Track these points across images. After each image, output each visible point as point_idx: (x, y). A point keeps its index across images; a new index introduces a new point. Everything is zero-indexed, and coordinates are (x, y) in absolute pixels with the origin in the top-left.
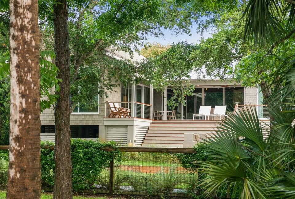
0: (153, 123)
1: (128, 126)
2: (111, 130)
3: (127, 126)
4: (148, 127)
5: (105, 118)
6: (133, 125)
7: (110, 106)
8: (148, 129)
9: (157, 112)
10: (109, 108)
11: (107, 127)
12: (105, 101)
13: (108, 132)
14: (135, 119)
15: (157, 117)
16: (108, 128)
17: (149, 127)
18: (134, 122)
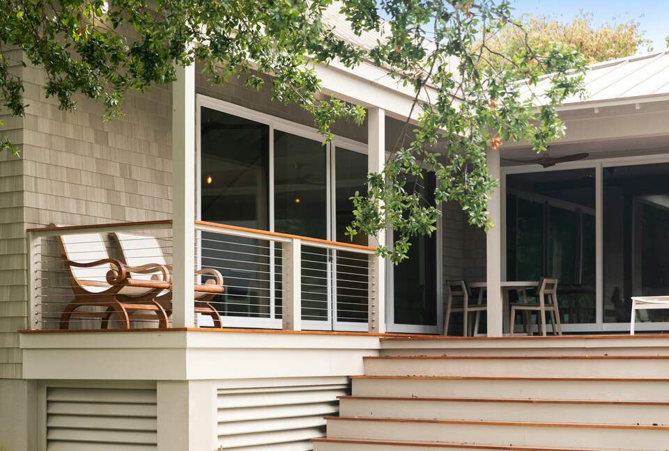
0: (383, 355)
1: (155, 382)
2: (69, 409)
3: (150, 388)
4: (344, 381)
5: (28, 332)
6: (187, 382)
7: (65, 256)
8: (348, 390)
9: (460, 288)
10: (60, 266)
11: (49, 390)
12: (26, 226)
13: (55, 422)
14: (192, 340)
15: (462, 314)
16: (52, 398)
17: (350, 379)
18: (190, 356)
